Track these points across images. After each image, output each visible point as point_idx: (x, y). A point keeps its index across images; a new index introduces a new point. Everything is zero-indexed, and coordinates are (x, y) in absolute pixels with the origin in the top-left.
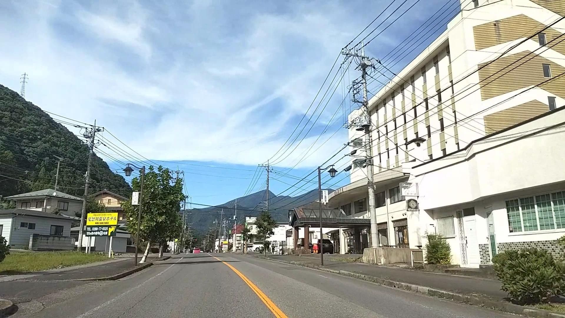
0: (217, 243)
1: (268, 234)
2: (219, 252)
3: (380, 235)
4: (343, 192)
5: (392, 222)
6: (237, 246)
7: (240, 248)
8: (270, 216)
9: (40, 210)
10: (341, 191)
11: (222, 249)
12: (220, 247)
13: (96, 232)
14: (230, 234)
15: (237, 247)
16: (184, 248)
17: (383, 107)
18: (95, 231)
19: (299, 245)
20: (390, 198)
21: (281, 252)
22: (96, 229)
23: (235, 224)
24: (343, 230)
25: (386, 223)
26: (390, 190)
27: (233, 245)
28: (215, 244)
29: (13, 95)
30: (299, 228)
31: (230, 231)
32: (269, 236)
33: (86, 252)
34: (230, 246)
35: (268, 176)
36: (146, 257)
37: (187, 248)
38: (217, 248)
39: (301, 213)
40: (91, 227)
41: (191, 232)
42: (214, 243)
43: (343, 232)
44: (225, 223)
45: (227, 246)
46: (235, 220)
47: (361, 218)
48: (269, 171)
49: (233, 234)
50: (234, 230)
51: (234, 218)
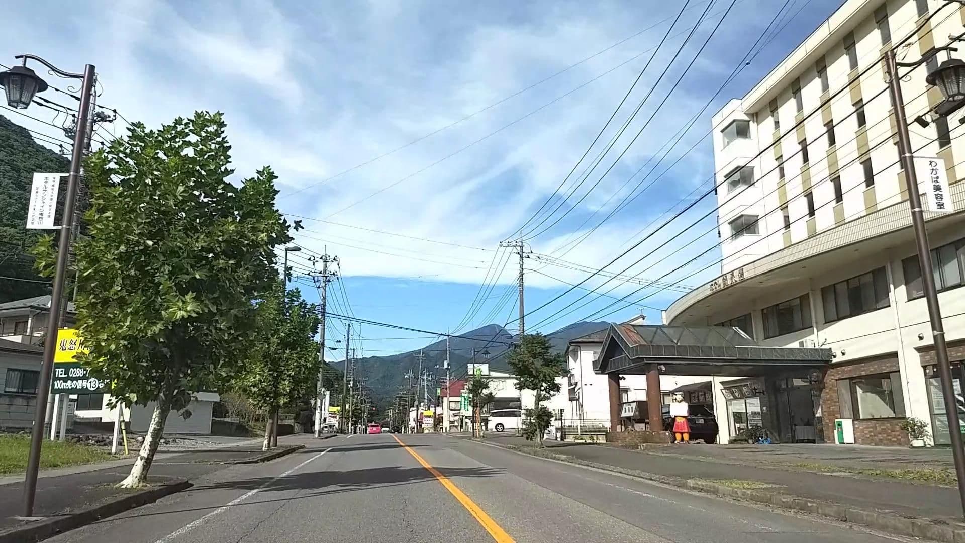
0: (413, 415)
1: (545, 389)
2: (417, 432)
3: (859, 391)
4: (743, 281)
5: (915, 352)
6: (452, 419)
7: (456, 424)
8: (547, 345)
9: (18, 339)
10: (737, 279)
11: (423, 426)
12: (419, 422)
13: (80, 381)
14: (439, 396)
15: (451, 422)
16: (350, 424)
17: (792, 98)
18: (77, 379)
19: (629, 418)
20: (906, 284)
21: (559, 435)
22: (79, 372)
23: (448, 378)
24: (722, 383)
25: (895, 355)
26: (904, 262)
27: (442, 418)
28: (408, 416)
29: (60, 163)
30: (621, 376)
31: (439, 391)
32: (547, 395)
33: (52, 438)
34: (438, 420)
35: (522, 266)
36: (148, 461)
37: (355, 424)
38: (412, 424)
39: (631, 334)
40: (67, 366)
41: (365, 395)
42: (406, 414)
43: (722, 387)
44: (426, 380)
45: (431, 421)
46: (447, 369)
47: (795, 345)
48: (524, 255)
49: (443, 398)
50: (446, 389)
51: (446, 366)
